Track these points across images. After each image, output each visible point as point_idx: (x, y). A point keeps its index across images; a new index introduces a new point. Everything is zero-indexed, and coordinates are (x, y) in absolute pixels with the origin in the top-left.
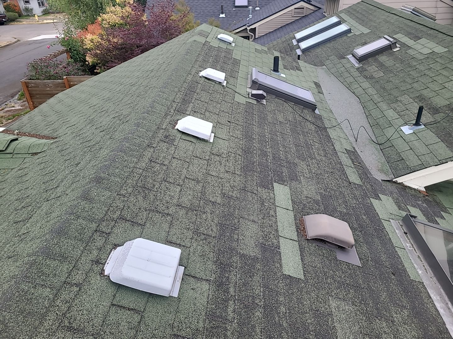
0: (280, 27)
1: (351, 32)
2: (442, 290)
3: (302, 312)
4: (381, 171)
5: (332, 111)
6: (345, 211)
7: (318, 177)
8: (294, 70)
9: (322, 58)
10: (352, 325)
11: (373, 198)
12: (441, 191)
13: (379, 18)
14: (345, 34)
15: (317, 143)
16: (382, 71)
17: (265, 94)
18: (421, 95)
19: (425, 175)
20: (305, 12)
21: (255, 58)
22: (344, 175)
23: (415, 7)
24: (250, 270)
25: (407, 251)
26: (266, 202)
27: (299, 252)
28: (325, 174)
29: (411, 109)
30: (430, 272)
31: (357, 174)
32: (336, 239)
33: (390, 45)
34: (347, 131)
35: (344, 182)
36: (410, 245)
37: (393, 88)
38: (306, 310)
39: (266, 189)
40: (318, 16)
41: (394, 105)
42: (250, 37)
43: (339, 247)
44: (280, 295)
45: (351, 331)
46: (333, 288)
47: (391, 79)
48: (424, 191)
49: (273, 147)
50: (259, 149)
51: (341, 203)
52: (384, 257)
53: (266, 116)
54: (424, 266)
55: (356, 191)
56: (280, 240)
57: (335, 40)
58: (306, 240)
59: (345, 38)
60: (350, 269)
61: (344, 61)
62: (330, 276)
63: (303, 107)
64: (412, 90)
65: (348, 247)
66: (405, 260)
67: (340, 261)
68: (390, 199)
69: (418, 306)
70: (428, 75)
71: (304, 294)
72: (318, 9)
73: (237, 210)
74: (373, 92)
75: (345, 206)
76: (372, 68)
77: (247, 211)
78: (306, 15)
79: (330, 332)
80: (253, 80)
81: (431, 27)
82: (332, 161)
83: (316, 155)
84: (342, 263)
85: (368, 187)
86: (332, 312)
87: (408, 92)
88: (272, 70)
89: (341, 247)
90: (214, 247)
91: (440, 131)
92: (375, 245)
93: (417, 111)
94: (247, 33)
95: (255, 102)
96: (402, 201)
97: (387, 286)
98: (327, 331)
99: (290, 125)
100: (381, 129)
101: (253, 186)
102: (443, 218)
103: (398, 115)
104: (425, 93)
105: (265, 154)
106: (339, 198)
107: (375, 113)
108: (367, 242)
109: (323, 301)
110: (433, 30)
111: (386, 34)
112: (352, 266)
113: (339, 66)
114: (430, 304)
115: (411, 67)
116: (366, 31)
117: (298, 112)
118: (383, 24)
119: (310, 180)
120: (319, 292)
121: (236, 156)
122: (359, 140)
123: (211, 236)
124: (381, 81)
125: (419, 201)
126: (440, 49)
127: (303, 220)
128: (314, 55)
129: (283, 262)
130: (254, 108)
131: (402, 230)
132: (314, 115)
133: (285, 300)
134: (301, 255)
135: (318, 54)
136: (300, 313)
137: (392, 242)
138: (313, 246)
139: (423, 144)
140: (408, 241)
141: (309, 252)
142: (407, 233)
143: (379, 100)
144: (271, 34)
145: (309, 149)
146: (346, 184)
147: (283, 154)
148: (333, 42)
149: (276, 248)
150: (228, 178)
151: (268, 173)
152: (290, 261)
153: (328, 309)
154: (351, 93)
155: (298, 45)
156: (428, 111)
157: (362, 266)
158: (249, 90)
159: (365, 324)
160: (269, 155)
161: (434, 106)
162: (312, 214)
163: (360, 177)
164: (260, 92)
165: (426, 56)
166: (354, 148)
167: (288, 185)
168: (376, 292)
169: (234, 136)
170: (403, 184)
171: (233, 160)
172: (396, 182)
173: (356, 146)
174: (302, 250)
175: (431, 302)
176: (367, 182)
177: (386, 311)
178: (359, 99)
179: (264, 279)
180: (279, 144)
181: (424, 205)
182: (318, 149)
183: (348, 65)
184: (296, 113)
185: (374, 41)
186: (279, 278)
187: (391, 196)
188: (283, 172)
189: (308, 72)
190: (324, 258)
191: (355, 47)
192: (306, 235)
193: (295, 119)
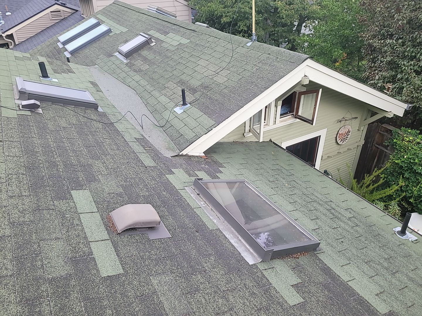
0: (40, 31)
1: (112, 32)
2: (232, 229)
3: (128, 304)
4: (169, 149)
5: (115, 106)
6: (147, 194)
7: (116, 171)
8: (66, 73)
9: (92, 58)
10: (175, 292)
11: (168, 174)
12: (215, 152)
13: (132, 18)
14: (107, 34)
15: (107, 139)
16: (147, 64)
17: (38, 103)
18: (181, 80)
19: (201, 143)
20: (62, 15)
21: (17, 66)
22: (139, 161)
23: (158, 7)
24: (64, 290)
25: (203, 208)
26: (67, 213)
27: (113, 249)
28: (122, 166)
29: (177, 92)
30: (221, 218)
31: (150, 157)
32: (144, 223)
33: (147, 41)
34: (133, 121)
35: (141, 168)
36: (204, 202)
37: (159, 77)
38: (132, 300)
39: (64, 201)
40: (77, 18)
41: (164, 92)
42: (9, 44)
43: (149, 228)
44: (103, 300)
45: (175, 297)
46: (152, 268)
47: (156, 70)
48: (204, 156)
49: (62, 155)
50: (46, 161)
51: (143, 188)
52: (187, 221)
53: (46, 125)
54: (217, 215)
55: (153, 173)
56: (91, 246)
57: (99, 40)
58: (118, 234)
59: (107, 37)
60: (163, 243)
61: (112, 59)
62: (147, 258)
63: (84, 108)
64: (173, 77)
65: (157, 225)
66: (203, 216)
67: (153, 240)
68: (181, 170)
69: (220, 249)
70: (181, 63)
71: (127, 286)
72: (75, 11)
73: (34, 235)
74: (144, 83)
75: (147, 189)
76: (138, 63)
77: (47, 230)
78: (64, 18)
79: (158, 308)
80: (19, 91)
81: (173, 23)
82: (125, 152)
83: (109, 151)
84: (154, 241)
85: (161, 165)
86: (155, 289)
87: (171, 79)
88: (40, 76)
89: (151, 227)
90: (14, 286)
91: (201, 106)
92: (178, 213)
93: (181, 94)
94: (4, 39)
95: (29, 113)
96: (190, 168)
97: (194, 244)
98: (155, 309)
99: (75, 128)
100: (160, 114)
101: (48, 202)
102: (221, 172)
103: (169, 99)
104: (183, 77)
105: (54, 165)
106: (139, 184)
107: (152, 101)
108: (171, 214)
109: (146, 283)
110: (176, 26)
111: (142, 31)
112: (164, 240)
113: (110, 63)
114: (228, 243)
115: (168, 57)
116: (125, 30)
117: (80, 114)
118: (137, 23)
119: (109, 176)
120: (140, 277)
121: (19, 177)
122: (144, 127)
123: (7, 276)
124: (149, 73)
125: (202, 165)
126: (185, 41)
127: (110, 217)
128: (83, 56)
129: (99, 266)
130: (29, 120)
131: (196, 193)
132: (98, 113)
133: (109, 302)
134: (115, 251)
135: (88, 55)
136: (127, 307)
137: (190, 206)
138: (125, 238)
139: (193, 119)
140: (202, 200)
141: (122, 245)
142: (199, 194)
143: (152, 89)
144: (33, 39)
145: (101, 147)
146: (142, 169)
147: (74, 159)
148: (98, 42)
149: (89, 255)
150: (14, 203)
151: (62, 183)
152: (106, 262)
153: (152, 289)
154: (127, 87)
155: (64, 47)
156: (189, 92)
157: (172, 236)
158: (18, 102)
159: (185, 285)
160: (59, 164)
161: (192, 87)
162: (118, 207)
163: (153, 160)
164: (32, 102)
165: (176, 47)
166: (142, 135)
167: (88, 188)
168: (187, 253)
169: (11, 155)
170: (188, 155)
171: (17, 182)
172: (182, 155)
173: (144, 133)
174: (115, 246)
175: (227, 241)
176: (160, 161)
177: (198, 265)
178: (135, 91)
179: (83, 292)
180: (67, 150)
181: (207, 166)
182: (110, 145)
183: (117, 62)
184: (78, 115)
185: (133, 38)
186: (98, 283)
187: (181, 168)
188: (79, 177)
189: (81, 73)
190: (138, 244)
191: (119, 45)
192: (117, 230)
193: (79, 121)
